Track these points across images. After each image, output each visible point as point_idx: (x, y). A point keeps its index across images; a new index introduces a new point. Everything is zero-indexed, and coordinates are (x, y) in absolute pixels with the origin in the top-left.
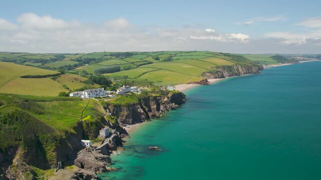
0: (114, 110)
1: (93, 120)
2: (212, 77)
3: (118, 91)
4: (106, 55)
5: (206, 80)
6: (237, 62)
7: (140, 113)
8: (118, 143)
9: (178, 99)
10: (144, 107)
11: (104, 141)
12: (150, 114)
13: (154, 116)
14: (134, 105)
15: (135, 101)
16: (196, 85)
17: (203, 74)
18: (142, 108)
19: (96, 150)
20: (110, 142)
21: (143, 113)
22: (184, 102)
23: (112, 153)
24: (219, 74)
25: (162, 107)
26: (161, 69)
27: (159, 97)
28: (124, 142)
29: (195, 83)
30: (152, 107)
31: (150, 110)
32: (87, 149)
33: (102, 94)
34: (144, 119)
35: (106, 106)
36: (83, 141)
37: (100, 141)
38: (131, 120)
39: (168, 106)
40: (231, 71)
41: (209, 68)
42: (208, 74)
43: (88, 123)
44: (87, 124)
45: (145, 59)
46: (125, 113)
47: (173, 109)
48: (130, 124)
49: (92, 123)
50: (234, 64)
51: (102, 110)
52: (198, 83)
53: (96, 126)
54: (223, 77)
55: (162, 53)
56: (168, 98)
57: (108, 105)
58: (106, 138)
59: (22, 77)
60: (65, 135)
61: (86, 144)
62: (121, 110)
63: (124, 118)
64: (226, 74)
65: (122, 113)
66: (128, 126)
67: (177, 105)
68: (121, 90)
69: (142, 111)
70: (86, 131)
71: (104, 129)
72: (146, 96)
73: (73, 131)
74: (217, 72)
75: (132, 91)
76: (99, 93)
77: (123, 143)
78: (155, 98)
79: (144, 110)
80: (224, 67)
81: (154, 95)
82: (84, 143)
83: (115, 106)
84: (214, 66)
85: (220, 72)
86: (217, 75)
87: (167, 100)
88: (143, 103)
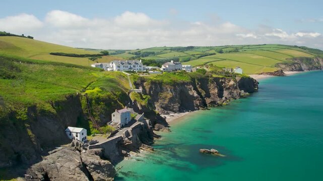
0: (151, 89)
1: (103, 95)
2: (288, 69)
3: (163, 67)
4: (166, 50)
5: (282, 71)
6: (317, 55)
7: (193, 96)
8: (145, 137)
9: (248, 85)
10: (200, 89)
11: (117, 132)
12: (208, 101)
13: (213, 103)
14: (184, 84)
15: (186, 79)
16: (268, 76)
17: (277, 65)
18: (195, 89)
19: (91, 148)
20: (127, 134)
21: (197, 97)
22: (257, 91)
23: (126, 155)
24: (296, 65)
25: (226, 93)
26: (225, 60)
27: (222, 78)
28: (158, 137)
29: (267, 73)
30: (212, 92)
31: (208, 95)
32: (73, 145)
33: (139, 68)
34: (198, 106)
35: (139, 81)
36: (71, 129)
37: (108, 131)
38: (177, 106)
39: (235, 92)
40: (311, 64)
41: (284, 59)
42: (283, 66)
43: (92, 100)
44: (89, 101)
45: (207, 52)
46: (169, 95)
47: (241, 97)
48: (175, 112)
49: (98, 100)
50: (313, 56)
51: (130, 86)
52: (271, 74)
53: (106, 105)
54: (301, 70)
55: (227, 47)
56: (235, 81)
57: (143, 80)
58: (122, 127)
60: (27, 114)
61: (74, 135)
62: (162, 90)
63: (166, 102)
64: (304, 66)
65: (164, 95)
66: (171, 114)
67: (247, 93)
68: (167, 66)
69: (196, 95)
70: (85, 112)
71: (121, 111)
72: (203, 76)
73: (48, 107)
74: (294, 64)
75: (184, 69)
76: (134, 66)
77: (155, 139)
78: (216, 79)
79: (199, 93)
80: (302, 59)
81: (214, 76)
82: (71, 133)
83: (153, 83)
84: (289, 57)
85: (297, 63)
86: (294, 68)
87: (234, 84)
88: (198, 84)
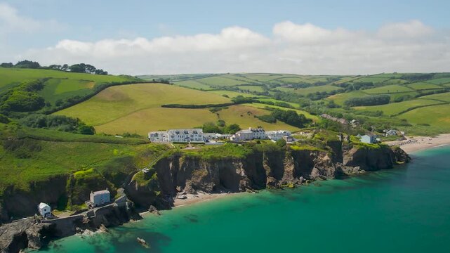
7: (239, 175)
10: (265, 166)
11: (85, 211)
12: (268, 180)
13: (272, 185)
14: (231, 160)
19: (42, 222)
20: (91, 214)
21: (244, 177)
25: (314, 172)
26: (448, 103)
27: (314, 152)
30: (287, 169)
33: (197, 138)
34: (243, 188)
38: (211, 186)
39: (329, 170)
44: (73, 182)
46: (205, 173)
48: (207, 192)
53: (88, 185)
56: (330, 156)
59: (164, 106)
62: (198, 167)
63: (199, 181)
65: (197, 173)
67: (363, 172)
69: (243, 174)
70: (67, 191)
76: (192, 136)
83: (188, 159)
87: (328, 160)
88: (265, 159)
